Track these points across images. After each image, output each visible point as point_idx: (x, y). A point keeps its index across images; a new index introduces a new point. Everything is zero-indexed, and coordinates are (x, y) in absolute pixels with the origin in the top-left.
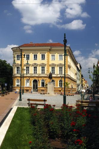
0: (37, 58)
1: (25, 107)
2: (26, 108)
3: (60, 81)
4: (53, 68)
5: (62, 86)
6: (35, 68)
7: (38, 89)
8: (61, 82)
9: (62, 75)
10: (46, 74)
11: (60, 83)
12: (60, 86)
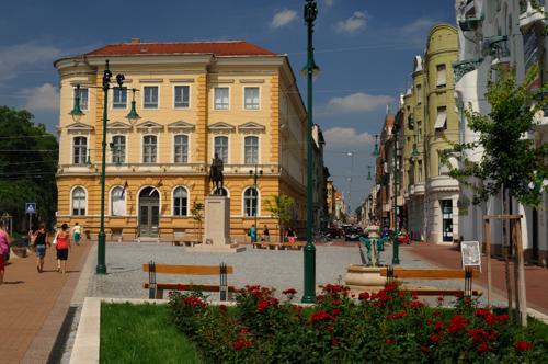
0: (155, 99)
1: (135, 301)
2: (139, 306)
3: (247, 193)
4: (222, 142)
5: (255, 211)
6: (150, 141)
7: (161, 225)
8: (251, 197)
9: (259, 169)
10: (192, 165)
11: (247, 202)
12: (248, 211)
